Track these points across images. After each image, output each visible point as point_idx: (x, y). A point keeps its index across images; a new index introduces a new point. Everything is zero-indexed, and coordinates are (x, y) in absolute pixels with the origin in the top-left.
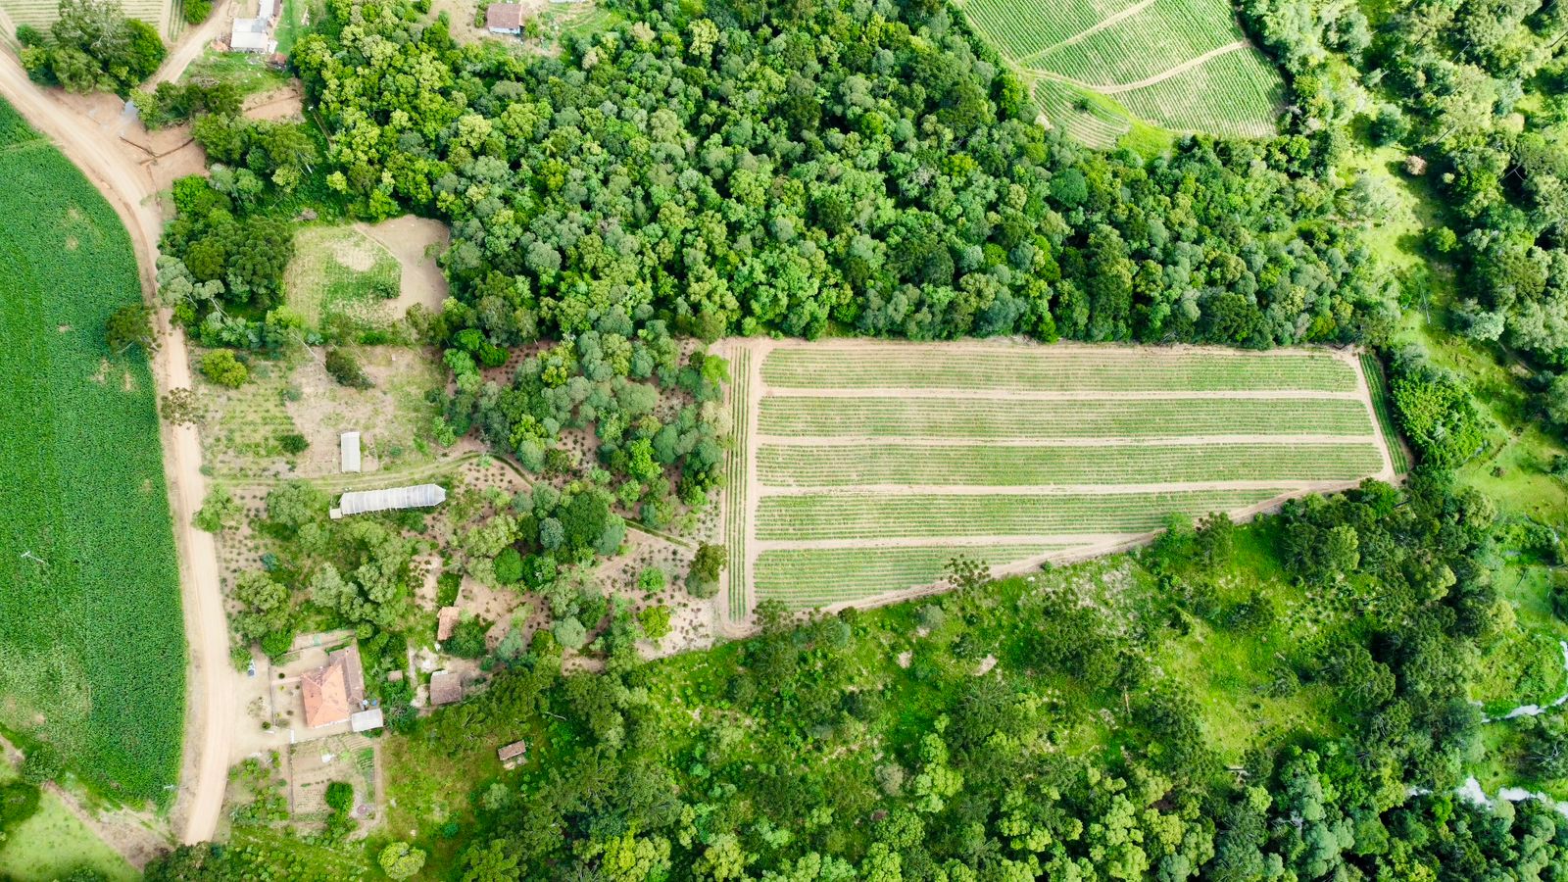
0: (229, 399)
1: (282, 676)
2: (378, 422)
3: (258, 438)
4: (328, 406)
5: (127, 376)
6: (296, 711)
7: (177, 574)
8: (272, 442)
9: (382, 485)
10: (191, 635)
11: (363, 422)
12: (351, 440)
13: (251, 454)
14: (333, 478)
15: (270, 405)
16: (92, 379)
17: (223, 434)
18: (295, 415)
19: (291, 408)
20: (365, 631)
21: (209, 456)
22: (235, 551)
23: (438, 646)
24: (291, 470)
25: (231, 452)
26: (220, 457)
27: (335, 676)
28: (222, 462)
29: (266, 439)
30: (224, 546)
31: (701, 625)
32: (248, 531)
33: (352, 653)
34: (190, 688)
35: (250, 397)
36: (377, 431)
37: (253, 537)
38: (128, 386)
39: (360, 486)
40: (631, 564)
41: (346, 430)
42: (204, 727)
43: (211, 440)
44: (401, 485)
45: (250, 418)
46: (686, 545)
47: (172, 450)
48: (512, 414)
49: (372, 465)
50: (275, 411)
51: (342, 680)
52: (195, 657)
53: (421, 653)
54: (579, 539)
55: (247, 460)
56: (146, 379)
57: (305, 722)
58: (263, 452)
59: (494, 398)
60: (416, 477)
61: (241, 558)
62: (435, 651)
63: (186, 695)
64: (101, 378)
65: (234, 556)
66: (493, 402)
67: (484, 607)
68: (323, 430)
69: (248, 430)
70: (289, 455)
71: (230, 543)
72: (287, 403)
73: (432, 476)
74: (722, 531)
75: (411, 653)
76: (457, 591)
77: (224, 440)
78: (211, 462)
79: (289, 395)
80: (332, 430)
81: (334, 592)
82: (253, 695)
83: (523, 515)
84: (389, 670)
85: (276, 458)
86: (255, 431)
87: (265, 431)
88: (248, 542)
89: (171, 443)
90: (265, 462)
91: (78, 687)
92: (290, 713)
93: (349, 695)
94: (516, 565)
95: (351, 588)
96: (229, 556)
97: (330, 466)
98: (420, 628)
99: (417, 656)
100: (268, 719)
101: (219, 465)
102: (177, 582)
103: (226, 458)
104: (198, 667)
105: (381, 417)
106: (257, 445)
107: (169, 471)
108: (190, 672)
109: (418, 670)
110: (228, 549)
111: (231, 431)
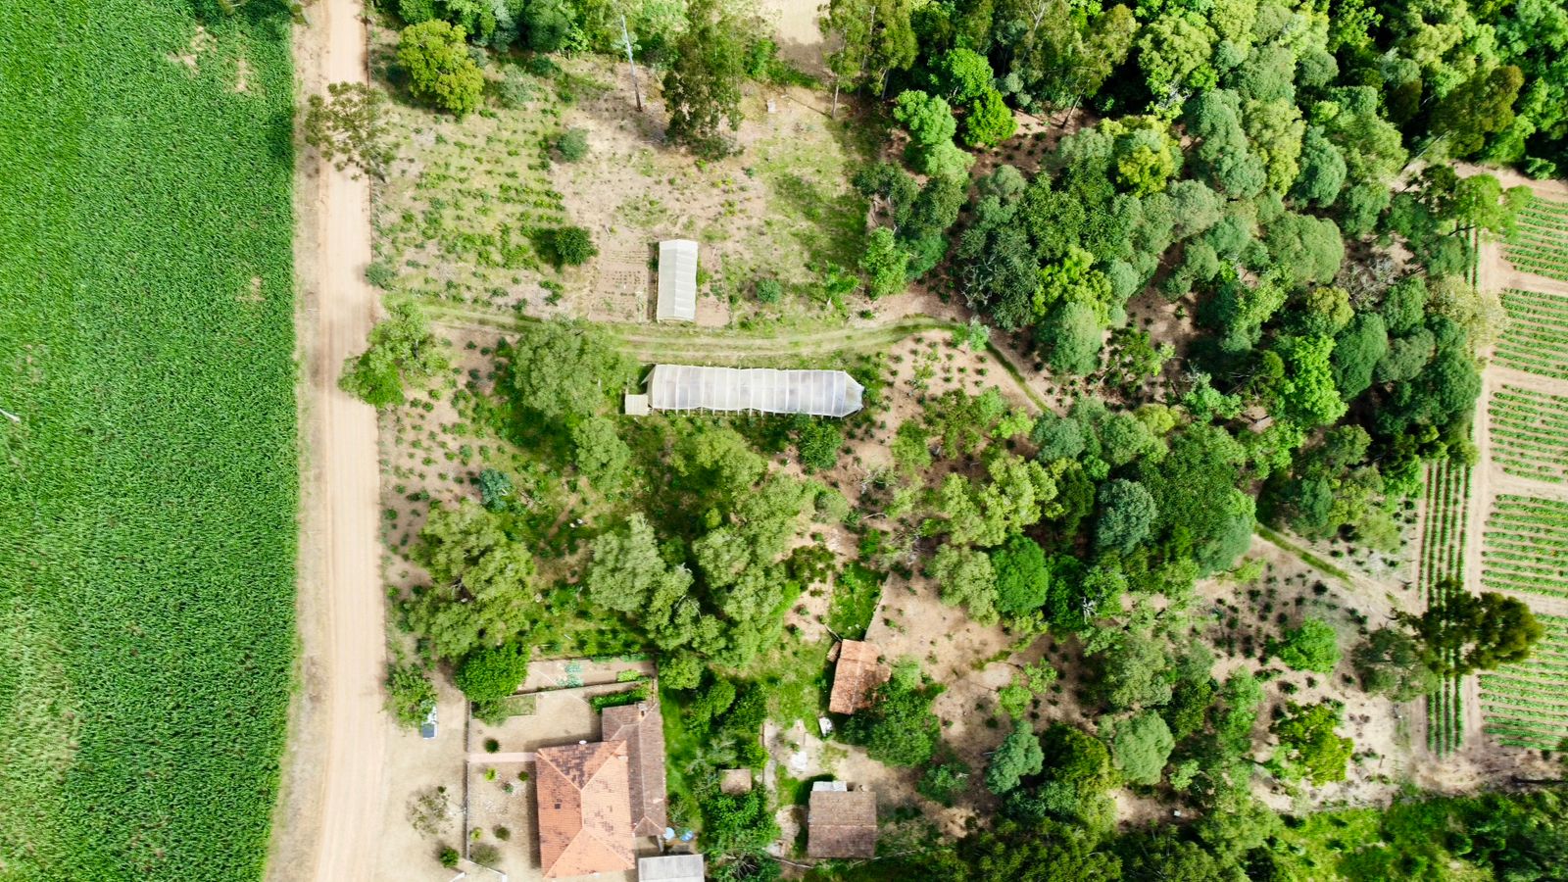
0: (439, 139)
1: (492, 746)
2: (731, 228)
3: (489, 225)
4: (634, 184)
5: (242, 64)
6: (519, 830)
7: (295, 487)
8: (516, 239)
9: (734, 356)
10: (307, 627)
11: (701, 224)
12: (682, 256)
13: (472, 256)
14: (635, 330)
15: (519, 165)
16: (170, 59)
17: (418, 209)
18: (567, 192)
19: (561, 175)
20: (687, 675)
21: (386, 248)
22: (420, 454)
23: (826, 725)
24: (551, 300)
25: (432, 247)
26: (410, 253)
27: (610, 767)
28: (411, 264)
29: (505, 231)
30: (398, 441)
31: (1370, 754)
32: (450, 416)
33: (649, 716)
34: (291, 745)
35: (481, 142)
36: (729, 246)
37: (457, 429)
38: (241, 87)
39: (689, 354)
40: (1230, 600)
41: (668, 236)
42: (311, 839)
43: (393, 217)
44: (771, 363)
45: (477, 182)
46: (1342, 575)
47: (313, 225)
48: (1050, 237)
49: (718, 315)
50: (529, 178)
51: (625, 777)
52: (312, 677)
53: (790, 734)
54: (1185, 537)
55: (461, 270)
56: (277, 74)
57: (536, 859)
58: (497, 257)
59: (1014, 201)
60: (805, 352)
61: (431, 471)
62: (821, 736)
63: (282, 760)
64: (190, 61)
65: (417, 464)
66: (1012, 208)
67: (927, 649)
68: (622, 232)
69: (469, 205)
70: (548, 269)
71: (410, 435)
72: (554, 166)
73: (839, 354)
74: (1415, 555)
75: (769, 730)
76: (871, 606)
77: (420, 218)
78: (389, 261)
79: (558, 148)
80: (639, 232)
81: (643, 582)
82: (425, 781)
83: (1063, 464)
84: (725, 766)
85: (522, 274)
86: (485, 212)
87: (502, 213)
88: (448, 438)
89: (311, 211)
90: (498, 278)
91: (53, 710)
92: (502, 833)
93: (637, 814)
94: (1039, 572)
95: (679, 579)
96: (405, 464)
97: (630, 305)
98: (792, 677)
99: (780, 739)
100: (454, 841)
101: (405, 271)
102: (292, 505)
103: (422, 258)
104: (315, 699)
105: (739, 221)
106: (487, 241)
107: (304, 268)
108: (297, 708)
109: (781, 770)
110: (405, 448)
111: (436, 203)
